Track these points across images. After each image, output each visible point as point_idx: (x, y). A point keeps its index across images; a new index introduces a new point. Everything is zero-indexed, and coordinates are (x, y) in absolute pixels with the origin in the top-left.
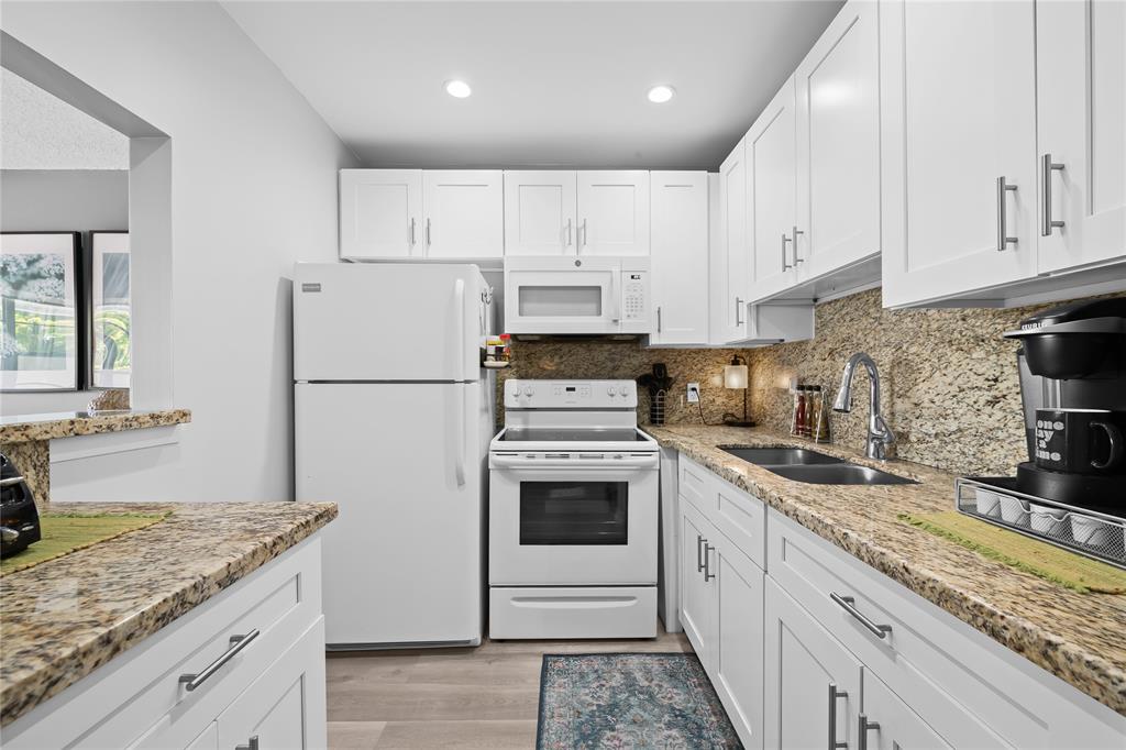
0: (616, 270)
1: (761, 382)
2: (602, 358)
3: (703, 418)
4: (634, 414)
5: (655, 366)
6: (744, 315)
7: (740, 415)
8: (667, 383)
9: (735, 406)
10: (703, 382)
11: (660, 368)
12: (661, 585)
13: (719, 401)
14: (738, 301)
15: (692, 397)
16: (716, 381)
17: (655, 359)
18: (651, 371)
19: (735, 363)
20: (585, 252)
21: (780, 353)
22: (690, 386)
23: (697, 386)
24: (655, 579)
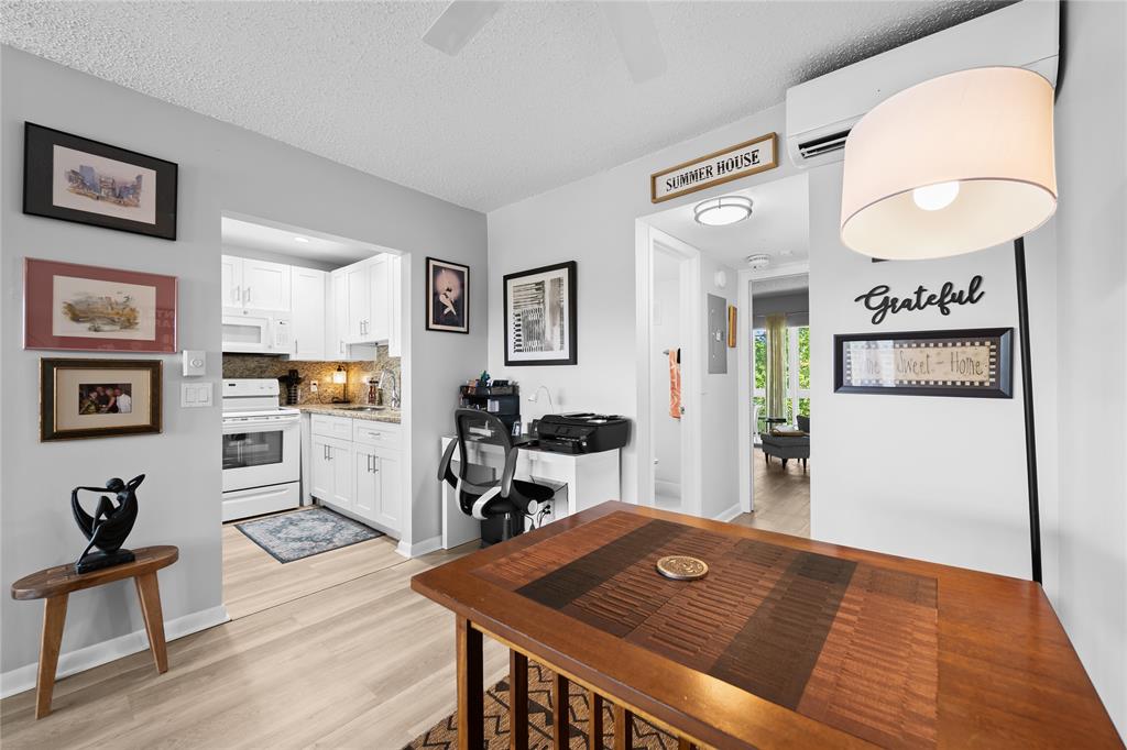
0: (271, 318)
1: (353, 380)
2: (253, 366)
3: (320, 400)
4: (277, 399)
5: (290, 371)
6: (344, 349)
7: (342, 398)
8: (298, 381)
9: (339, 393)
10: (320, 380)
11: (294, 373)
12: (301, 481)
13: (329, 391)
14: (342, 342)
15: (314, 389)
16: (328, 379)
17: (290, 367)
18: (287, 374)
19: (339, 370)
20: (249, 306)
21: (364, 366)
22: (312, 382)
23: (316, 382)
24: (298, 478)
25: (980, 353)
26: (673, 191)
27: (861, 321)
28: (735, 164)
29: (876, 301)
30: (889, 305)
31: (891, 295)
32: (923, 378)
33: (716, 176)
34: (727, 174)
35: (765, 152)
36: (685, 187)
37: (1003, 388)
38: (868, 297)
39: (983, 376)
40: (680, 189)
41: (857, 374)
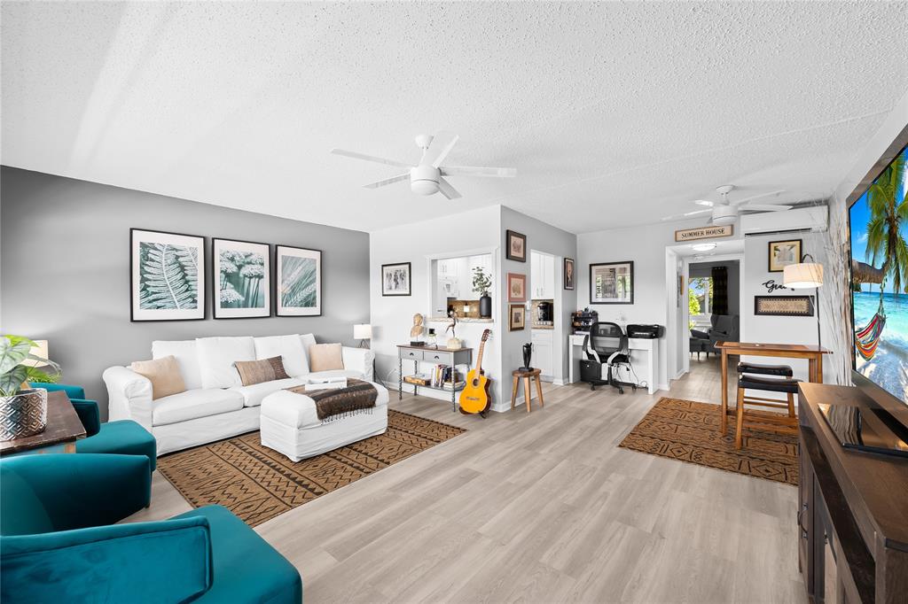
25: (804, 303)
26: (685, 238)
27: (764, 292)
28: (714, 232)
29: (769, 285)
30: (774, 287)
31: (775, 283)
32: (786, 310)
33: (705, 235)
34: (710, 235)
35: (727, 231)
36: (691, 238)
37: (811, 313)
38: (767, 284)
39: (804, 310)
40: (688, 238)
41: (763, 308)
